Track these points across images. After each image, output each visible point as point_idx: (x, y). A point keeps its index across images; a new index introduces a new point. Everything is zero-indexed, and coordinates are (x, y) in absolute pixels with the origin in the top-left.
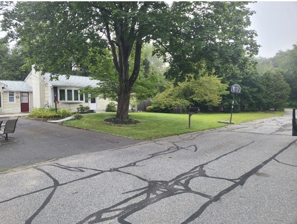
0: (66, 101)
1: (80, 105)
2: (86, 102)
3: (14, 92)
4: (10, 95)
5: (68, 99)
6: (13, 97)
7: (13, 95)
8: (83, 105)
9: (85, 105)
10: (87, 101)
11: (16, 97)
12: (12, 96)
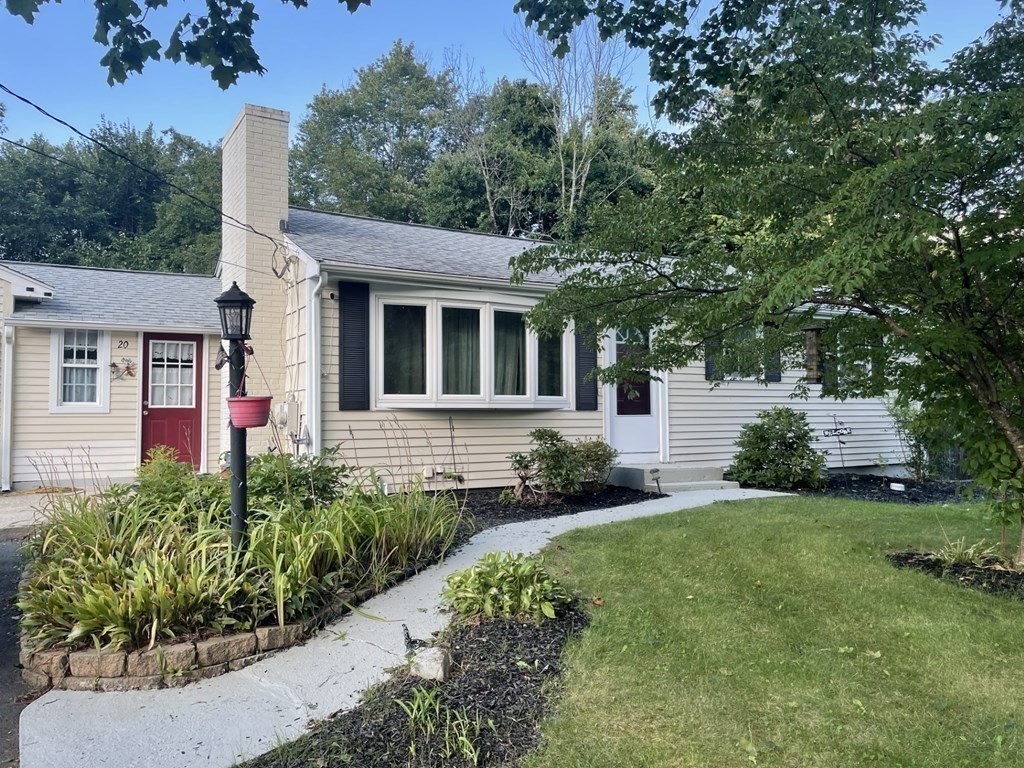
0: (434, 395)
1: (540, 435)
2: (579, 408)
3: (102, 332)
4: (68, 355)
5: (449, 386)
6: (94, 370)
7: (93, 355)
8: (563, 432)
9: (576, 429)
10: (587, 401)
11: (113, 365)
12: (86, 364)
